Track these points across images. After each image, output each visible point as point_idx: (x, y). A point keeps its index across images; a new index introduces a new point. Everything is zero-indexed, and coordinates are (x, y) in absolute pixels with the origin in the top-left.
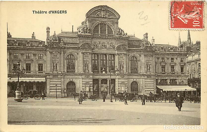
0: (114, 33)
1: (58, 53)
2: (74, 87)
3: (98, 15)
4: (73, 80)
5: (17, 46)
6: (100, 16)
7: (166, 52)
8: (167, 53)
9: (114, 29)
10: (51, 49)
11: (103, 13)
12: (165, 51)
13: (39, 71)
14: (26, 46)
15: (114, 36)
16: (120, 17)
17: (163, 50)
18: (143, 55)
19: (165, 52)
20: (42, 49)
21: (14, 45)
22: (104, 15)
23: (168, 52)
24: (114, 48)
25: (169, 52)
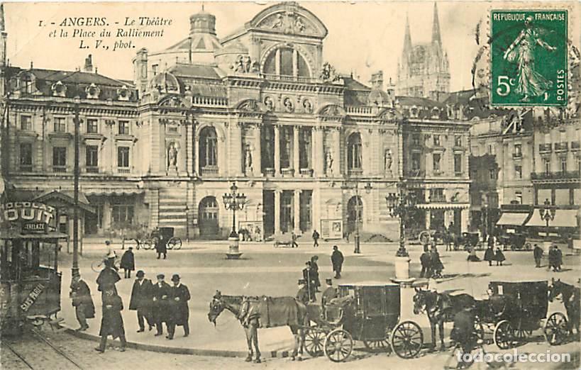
0: (313, 74)
1: (179, 123)
2: (215, 211)
3: (276, 26)
4: (213, 193)
5: (63, 97)
6: (281, 29)
7: (424, 121)
8: (426, 123)
9: (311, 63)
10: (163, 114)
11: (287, 22)
12: (422, 119)
13: (119, 166)
14: (86, 98)
15: (312, 82)
16: (327, 34)
17: (417, 116)
18: (377, 131)
19: (420, 121)
20: (129, 109)
21: (55, 94)
22: (290, 28)
23: (428, 121)
24: (311, 111)
25: (430, 119)
